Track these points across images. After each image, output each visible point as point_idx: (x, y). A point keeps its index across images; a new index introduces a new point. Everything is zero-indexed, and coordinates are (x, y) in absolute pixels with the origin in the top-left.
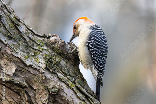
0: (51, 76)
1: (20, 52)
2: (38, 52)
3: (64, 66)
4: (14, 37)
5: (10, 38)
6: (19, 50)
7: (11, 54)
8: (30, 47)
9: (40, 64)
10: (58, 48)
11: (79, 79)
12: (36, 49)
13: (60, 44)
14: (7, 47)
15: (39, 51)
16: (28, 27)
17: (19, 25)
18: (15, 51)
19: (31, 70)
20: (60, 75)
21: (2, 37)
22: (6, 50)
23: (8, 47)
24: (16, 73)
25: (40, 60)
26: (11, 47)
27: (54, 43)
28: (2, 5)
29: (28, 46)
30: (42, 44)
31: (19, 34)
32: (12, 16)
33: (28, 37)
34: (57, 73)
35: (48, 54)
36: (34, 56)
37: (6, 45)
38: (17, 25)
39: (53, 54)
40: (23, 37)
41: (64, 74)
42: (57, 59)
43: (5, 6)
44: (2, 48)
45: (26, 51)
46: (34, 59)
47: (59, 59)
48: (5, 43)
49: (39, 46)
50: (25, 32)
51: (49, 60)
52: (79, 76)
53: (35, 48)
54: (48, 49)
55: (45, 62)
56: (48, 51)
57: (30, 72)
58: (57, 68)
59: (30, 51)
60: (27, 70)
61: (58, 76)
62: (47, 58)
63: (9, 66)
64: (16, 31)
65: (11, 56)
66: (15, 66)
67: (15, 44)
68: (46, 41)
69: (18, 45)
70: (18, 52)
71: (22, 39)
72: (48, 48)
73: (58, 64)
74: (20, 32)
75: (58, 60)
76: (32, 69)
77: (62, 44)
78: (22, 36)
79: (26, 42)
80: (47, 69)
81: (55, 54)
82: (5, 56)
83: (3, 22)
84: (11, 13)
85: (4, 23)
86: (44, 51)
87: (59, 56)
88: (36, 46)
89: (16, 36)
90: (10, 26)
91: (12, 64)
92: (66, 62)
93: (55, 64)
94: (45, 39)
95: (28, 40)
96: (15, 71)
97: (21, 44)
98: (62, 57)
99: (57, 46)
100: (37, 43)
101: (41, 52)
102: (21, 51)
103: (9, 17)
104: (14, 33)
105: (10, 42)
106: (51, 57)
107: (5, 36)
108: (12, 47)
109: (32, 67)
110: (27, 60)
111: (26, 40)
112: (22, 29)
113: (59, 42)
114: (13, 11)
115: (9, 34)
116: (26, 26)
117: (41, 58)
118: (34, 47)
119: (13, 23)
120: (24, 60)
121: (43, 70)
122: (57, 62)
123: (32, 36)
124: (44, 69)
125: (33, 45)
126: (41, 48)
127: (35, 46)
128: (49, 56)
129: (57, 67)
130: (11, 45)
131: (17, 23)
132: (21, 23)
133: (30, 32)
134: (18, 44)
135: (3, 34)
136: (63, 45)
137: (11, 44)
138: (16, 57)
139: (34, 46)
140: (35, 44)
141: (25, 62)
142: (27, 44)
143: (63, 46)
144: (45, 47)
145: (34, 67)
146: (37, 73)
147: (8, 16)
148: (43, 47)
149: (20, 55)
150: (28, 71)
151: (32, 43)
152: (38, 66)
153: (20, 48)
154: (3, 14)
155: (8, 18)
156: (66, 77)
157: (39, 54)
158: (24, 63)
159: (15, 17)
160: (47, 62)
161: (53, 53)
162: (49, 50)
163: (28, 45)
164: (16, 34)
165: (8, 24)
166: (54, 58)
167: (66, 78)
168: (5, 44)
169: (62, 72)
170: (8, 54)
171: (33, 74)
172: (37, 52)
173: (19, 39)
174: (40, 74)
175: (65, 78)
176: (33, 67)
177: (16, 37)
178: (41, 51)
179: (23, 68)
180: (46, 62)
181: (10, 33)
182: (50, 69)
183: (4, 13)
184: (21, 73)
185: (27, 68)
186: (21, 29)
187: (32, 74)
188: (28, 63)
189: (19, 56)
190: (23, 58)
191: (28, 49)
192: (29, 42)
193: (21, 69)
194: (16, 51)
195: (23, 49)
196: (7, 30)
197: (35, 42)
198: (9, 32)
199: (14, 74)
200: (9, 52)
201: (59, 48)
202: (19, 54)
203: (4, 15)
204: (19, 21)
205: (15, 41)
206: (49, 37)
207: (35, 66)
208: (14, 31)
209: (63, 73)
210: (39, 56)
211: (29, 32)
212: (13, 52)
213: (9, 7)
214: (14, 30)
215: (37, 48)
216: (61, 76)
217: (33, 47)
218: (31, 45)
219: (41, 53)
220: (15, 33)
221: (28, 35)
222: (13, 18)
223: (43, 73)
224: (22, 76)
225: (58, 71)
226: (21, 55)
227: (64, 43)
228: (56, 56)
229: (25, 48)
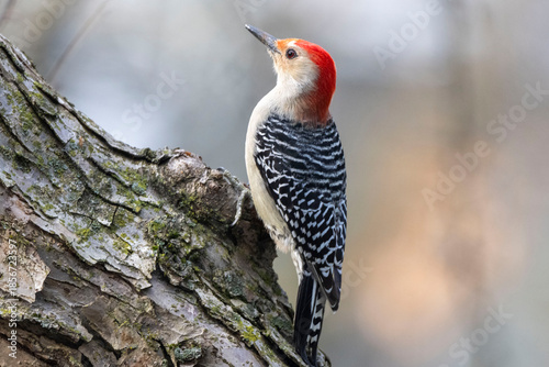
0: (175, 302)
1: (61, 216)
2: (127, 214)
3: (222, 265)
4: (37, 162)
5: (23, 163)
6: (58, 209)
7: (30, 223)
8: (97, 195)
9: (134, 257)
10: (199, 201)
11: (274, 309)
12: (117, 205)
13: (204, 185)
14: (15, 199)
15: (130, 210)
16: (88, 124)
17: (54, 118)
18: (43, 213)
19: (100, 280)
20: (206, 297)
22: (9, 210)
23: (18, 196)
24: (49, 290)
25: (134, 243)
26: (30, 198)
27: (184, 181)
29: (89, 191)
30: (140, 186)
31: (56, 150)
32: (29, 85)
33: (90, 160)
34: (197, 290)
35: (164, 222)
36: (111, 229)
37: (10, 191)
38: (48, 115)
39: (180, 220)
40: (71, 161)
41: (221, 292)
42: (194, 238)
43: (4, 49)
45: (82, 212)
46: (111, 241)
47: (202, 239)
48: (8, 183)
49: (129, 192)
50: (77, 141)
51: (166, 243)
52: (275, 299)
53: (116, 198)
54: (162, 205)
55: (152, 252)
56: (161, 212)
57: (99, 288)
58: (196, 273)
59: (95, 210)
60: (86, 281)
61: (198, 299)
62: (160, 235)
63: (21, 268)
64: (43, 138)
65: (30, 230)
66: (43, 265)
67: (42, 184)
68: (154, 174)
69: (51, 189)
70: (55, 215)
71: (66, 167)
72: (163, 201)
73: (197, 257)
74: (59, 143)
75: (198, 242)
76: (107, 276)
77: (213, 184)
78: (66, 158)
79: (83, 177)
80: (159, 274)
81: (189, 221)
82: (7, 232)
84: (27, 72)
85: (3, 110)
86: (147, 212)
87: (201, 227)
88: (120, 192)
89: (44, 157)
90: (22, 120)
91: (34, 259)
92: (228, 248)
93: (187, 257)
94: (152, 166)
95: (88, 170)
96: (45, 283)
97: (64, 186)
98: (214, 231)
99: (193, 190)
100: (120, 182)
101: (138, 214)
102: (66, 210)
103: (20, 89)
104: (38, 144)
105: (25, 181)
106: (174, 232)
107: (7, 158)
108: (33, 197)
109: (105, 271)
110: (85, 243)
111: (82, 172)
112: (68, 131)
113: (201, 176)
114: (33, 66)
115: (19, 151)
116: (80, 120)
117: (136, 236)
118: (111, 196)
119: (34, 108)
120: (75, 245)
121: (147, 279)
122: (196, 250)
123: (101, 155)
124: (150, 277)
125: (107, 188)
126: (137, 198)
127: (114, 193)
128: (165, 228)
129: (197, 269)
130: (28, 191)
131: (48, 108)
132: (61, 109)
133: (96, 141)
134: (54, 186)
136: (215, 189)
137: (29, 185)
138: (45, 232)
139: (110, 192)
140: (114, 186)
141: (80, 252)
142: (87, 187)
143: (216, 190)
144: (151, 197)
145: (112, 270)
146: (121, 289)
147: (16, 84)
148: (144, 195)
149: (63, 225)
150: (92, 284)
151: (105, 181)
152: (127, 266)
153: (62, 200)
155: (16, 91)
156: (230, 304)
157: (131, 220)
158: (75, 255)
159: (40, 89)
160: (161, 251)
161: (179, 217)
162: (165, 207)
163: (90, 189)
164: (44, 150)
165: (15, 114)
166: (183, 234)
167: (229, 308)
168: (8, 186)
169: (214, 285)
170: (16, 222)
171: (110, 296)
172: (122, 216)
173: (55, 166)
174: (136, 296)
175: (224, 306)
176: (108, 268)
177: (46, 162)
178: (137, 210)
179: (72, 274)
180: (154, 249)
181: (24, 147)
182: (171, 276)
183: (2, 75)
184: (67, 291)
185: (86, 275)
186: (63, 130)
187: (105, 293)
188: (91, 255)
189: (57, 228)
190: (72, 238)
191: (89, 202)
192: (94, 177)
193: (64, 277)
194: (47, 213)
195: (71, 205)
196: (12, 134)
197: (116, 179)
198: (21, 143)
199: (39, 295)
200: (20, 214)
201: (203, 197)
202: (57, 221)
203: (2, 82)
204: (54, 101)
205: (43, 174)
206: (165, 161)
207: (114, 265)
208: (38, 139)
209: (219, 288)
210: (131, 228)
211: (92, 140)
212: (34, 216)
213: (17, 50)
215: (122, 200)
216: (210, 302)
217: (107, 198)
218: (100, 190)
219: (137, 219)
220: (42, 145)
221: (88, 154)
222: (32, 90)
223: (146, 289)
224: (70, 304)
225: (200, 285)
226: (66, 224)
227: (219, 179)
228: (191, 227)
229: (80, 200)
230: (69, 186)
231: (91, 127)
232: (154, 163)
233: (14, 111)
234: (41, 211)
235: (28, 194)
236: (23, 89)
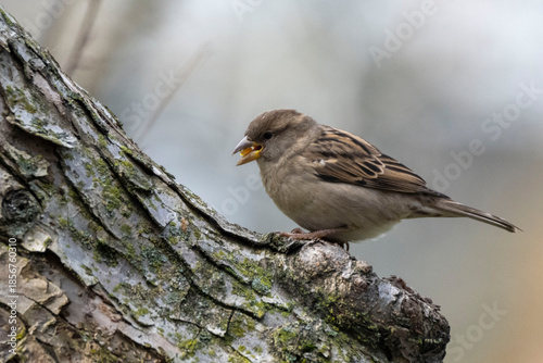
1: (158, 323)
2: (246, 320)
4: (126, 252)
5: (107, 253)
6: (155, 314)
7: (118, 333)
8: (205, 296)
10: (342, 301)
12: (233, 308)
13: (348, 280)
14: (97, 301)
15: (250, 314)
16: (193, 201)
17: (148, 193)
18: (135, 320)
21: (71, 250)
22: (89, 316)
23: (101, 297)
25: (256, 359)
26: (117, 300)
27: (321, 275)
28: (65, 95)
29: (195, 291)
30: (262, 283)
31: (151, 236)
32: (115, 151)
33: (196, 248)
35: (294, 331)
36: (225, 340)
37: (91, 292)
38: (140, 191)
39: (317, 327)
40: (172, 251)
42: (335, 352)
43: (81, 103)
44: (71, 306)
45: (187, 319)
46: (226, 357)
47: (345, 352)
48: (88, 280)
49: (248, 291)
50: (178, 224)
51: (298, 358)
53: (231, 300)
54: (292, 307)
56: (290, 317)
59: (204, 316)
62: (291, 348)
64: (135, 220)
65: (118, 343)
67: (133, 282)
68: (282, 267)
69: (146, 288)
70: (150, 322)
71: (165, 258)
72: (293, 302)
74: (155, 226)
77: (359, 280)
78: (165, 246)
79: (187, 272)
81: (328, 329)
82: (88, 345)
83: (74, 181)
84: (111, 133)
85: (81, 183)
86: (272, 317)
87: (344, 336)
88: (236, 291)
89: (136, 245)
90: (106, 197)
94: (278, 256)
95: (194, 263)
97: (162, 284)
98: (361, 343)
99: (333, 288)
100: (236, 278)
101: (260, 320)
102: (165, 315)
103: (102, 156)
104: (127, 229)
105: (109, 277)
106: (309, 344)
107: (86, 247)
108: (122, 298)
110: (191, 360)
111: (186, 265)
112: (167, 210)
113: (343, 268)
114: (120, 125)
115: (103, 238)
116: (182, 197)
117: (257, 349)
118: (224, 298)
119: (122, 181)
123: (211, 242)
125: (220, 286)
126: (258, 299)
127: (229, 293)
128: (299, 339)
130: (115, 290)
131: (141, 179)
132: (158, 182)
133: (204, 223)
134: (149, 283)
135: (75, 236)
136: (361, 285)
137: (116, 282)
138: (138, 345)
139: (223, 291)
140: (229, 284)
142: (192, 284)
143: (364, 288)
144: (277, 298)
147: (97, 149)
148: (268, 295)
151: (216, 276)
153: (159, 302)
154: (73, 139)
155: (98, 158)
157: (251, 328)
159: (129, 156)
161: (314, 323)
162: (296, 311)
163: (196, 287)
164: (136, 236)
165: (96, 189)
166: (321, 346)
168: (88, 284)
170: (100, 332)
172: (240, 322)
173: (150, 257)
177: (138, 252)
178: (260, 315)
181: (109, 232)
183: (79, 138)
186: (161, 210)
189: (153, 340)
190: (173, 352)
191: (195, 305)
192: (202, 272)
194: (140, 319)
195: (172, 309)
196: (93, 215)
197: (230, 274)
198: (105, 228)
200: (105, 321)
201: (347, 297)
202: (154, 330)
203: (79, 146)
204: (148, 171)
205: (134, 267)
206: (294, 250)
208: (128, 222)
210: (251, 339)
211: (199, 223)
212: (122, 324)
213: (98, 104)
214: (125, 215)
215: (239, 301)
217: (219, 298)
218: (211, 289)
219: (259, 327)
220: (133, 230)
221: (194, 242)
222: (118, 157)
226: (165, 334)
227: (367, 273)
228: (331, 336)
229: (184, 302)
230: (169, 283)
231: (197, 205)
232: (281, 252)
233: (96, 186)
234: (133, 317)
235: (115, 295)
236: (106, 155)
